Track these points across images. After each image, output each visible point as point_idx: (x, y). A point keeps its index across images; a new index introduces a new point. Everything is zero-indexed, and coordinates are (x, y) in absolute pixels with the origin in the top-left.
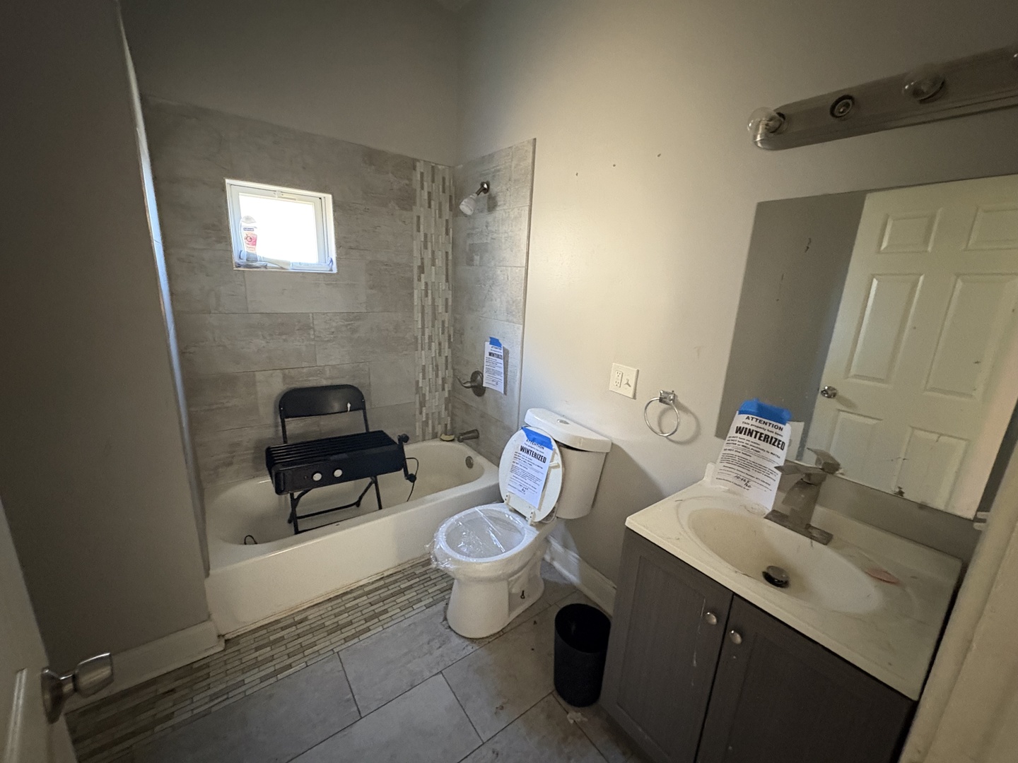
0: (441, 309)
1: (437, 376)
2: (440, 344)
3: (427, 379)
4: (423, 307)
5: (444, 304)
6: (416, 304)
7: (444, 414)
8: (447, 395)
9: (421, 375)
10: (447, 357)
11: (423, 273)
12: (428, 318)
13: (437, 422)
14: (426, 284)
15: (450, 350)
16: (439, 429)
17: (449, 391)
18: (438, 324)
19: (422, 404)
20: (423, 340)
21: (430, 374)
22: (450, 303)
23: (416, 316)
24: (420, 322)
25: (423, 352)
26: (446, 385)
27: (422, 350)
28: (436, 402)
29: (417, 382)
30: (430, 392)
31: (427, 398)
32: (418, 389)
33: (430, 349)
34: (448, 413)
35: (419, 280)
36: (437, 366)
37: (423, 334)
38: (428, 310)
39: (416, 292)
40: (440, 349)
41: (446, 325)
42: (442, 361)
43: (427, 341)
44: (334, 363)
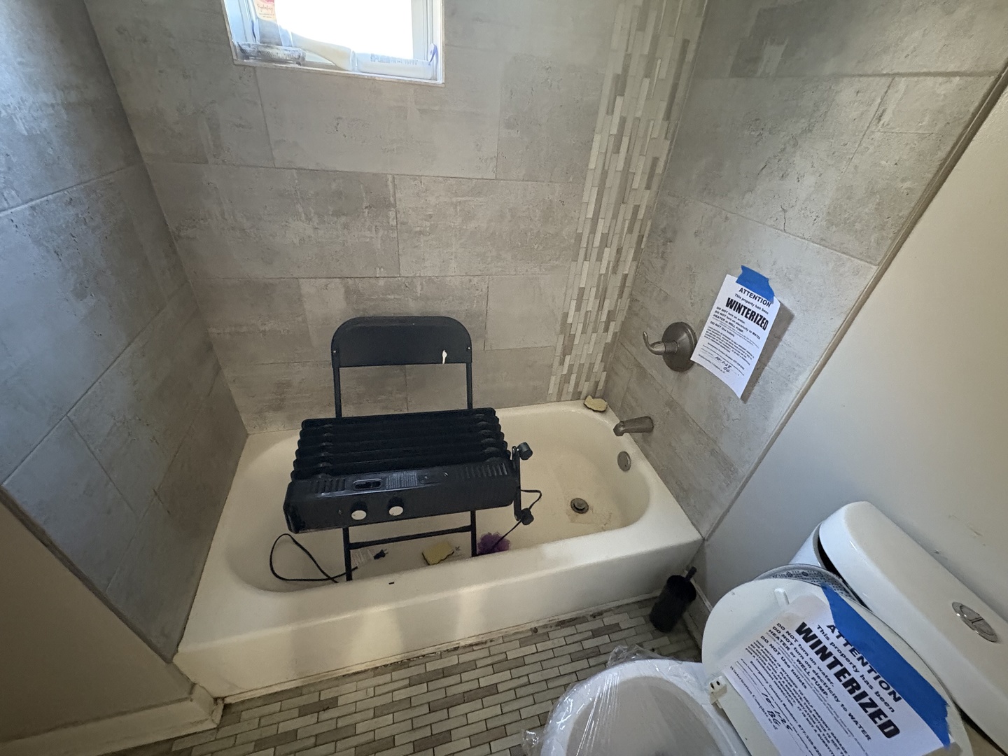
0: (638, 182)
1: (601, 307)
2: (619, 251)
3: (583, 312)
4: (605, 174)
5: (648, 170)
6: (592, 166)
7: (598, 367)
8: (609, 340)
9: (574, 303)
10: (626, 276)
11: (622, 95)
12: (610, 198)
13: (584, 378)
14: (623, 121)
15: (635, 264)
16: (586, 387)
17: (615, 334)
18: (626, 212)
19: (567, 350)
20: (590, 242)
21: (591, 304)
22: (659, 170)
23: (586, 194)
24: (592, 207)
25: (586, 263)
26: (612, 324)
27: (585, 260)
28: (589, 349)
29: (566, 315)
30: (584, 332)
31: (576, 342)
32: (565, 326)
33: (599, 259)
34: (605, 367)
35: (610, 111)
36: (605, 290)
37: (593, 231)
38: (614, 181)
39: (597, 138)
40: (617, 261)
41: (641, 215)
42: (616, 282)
43: (597, 243)
44: (429, 274)
